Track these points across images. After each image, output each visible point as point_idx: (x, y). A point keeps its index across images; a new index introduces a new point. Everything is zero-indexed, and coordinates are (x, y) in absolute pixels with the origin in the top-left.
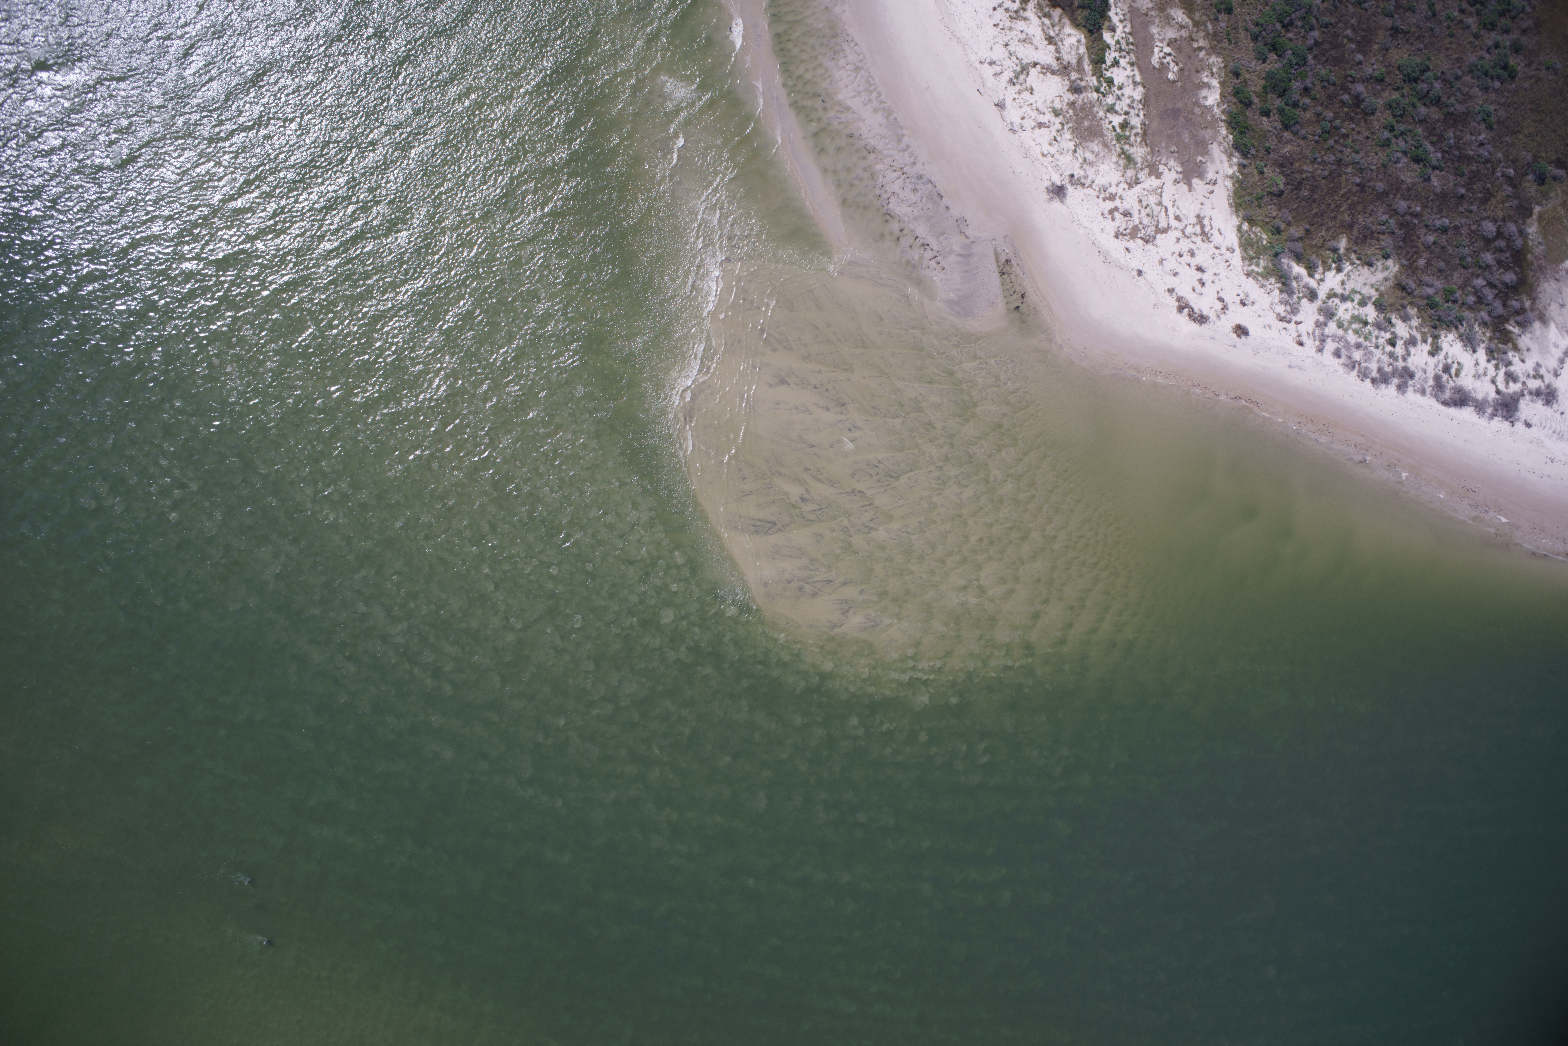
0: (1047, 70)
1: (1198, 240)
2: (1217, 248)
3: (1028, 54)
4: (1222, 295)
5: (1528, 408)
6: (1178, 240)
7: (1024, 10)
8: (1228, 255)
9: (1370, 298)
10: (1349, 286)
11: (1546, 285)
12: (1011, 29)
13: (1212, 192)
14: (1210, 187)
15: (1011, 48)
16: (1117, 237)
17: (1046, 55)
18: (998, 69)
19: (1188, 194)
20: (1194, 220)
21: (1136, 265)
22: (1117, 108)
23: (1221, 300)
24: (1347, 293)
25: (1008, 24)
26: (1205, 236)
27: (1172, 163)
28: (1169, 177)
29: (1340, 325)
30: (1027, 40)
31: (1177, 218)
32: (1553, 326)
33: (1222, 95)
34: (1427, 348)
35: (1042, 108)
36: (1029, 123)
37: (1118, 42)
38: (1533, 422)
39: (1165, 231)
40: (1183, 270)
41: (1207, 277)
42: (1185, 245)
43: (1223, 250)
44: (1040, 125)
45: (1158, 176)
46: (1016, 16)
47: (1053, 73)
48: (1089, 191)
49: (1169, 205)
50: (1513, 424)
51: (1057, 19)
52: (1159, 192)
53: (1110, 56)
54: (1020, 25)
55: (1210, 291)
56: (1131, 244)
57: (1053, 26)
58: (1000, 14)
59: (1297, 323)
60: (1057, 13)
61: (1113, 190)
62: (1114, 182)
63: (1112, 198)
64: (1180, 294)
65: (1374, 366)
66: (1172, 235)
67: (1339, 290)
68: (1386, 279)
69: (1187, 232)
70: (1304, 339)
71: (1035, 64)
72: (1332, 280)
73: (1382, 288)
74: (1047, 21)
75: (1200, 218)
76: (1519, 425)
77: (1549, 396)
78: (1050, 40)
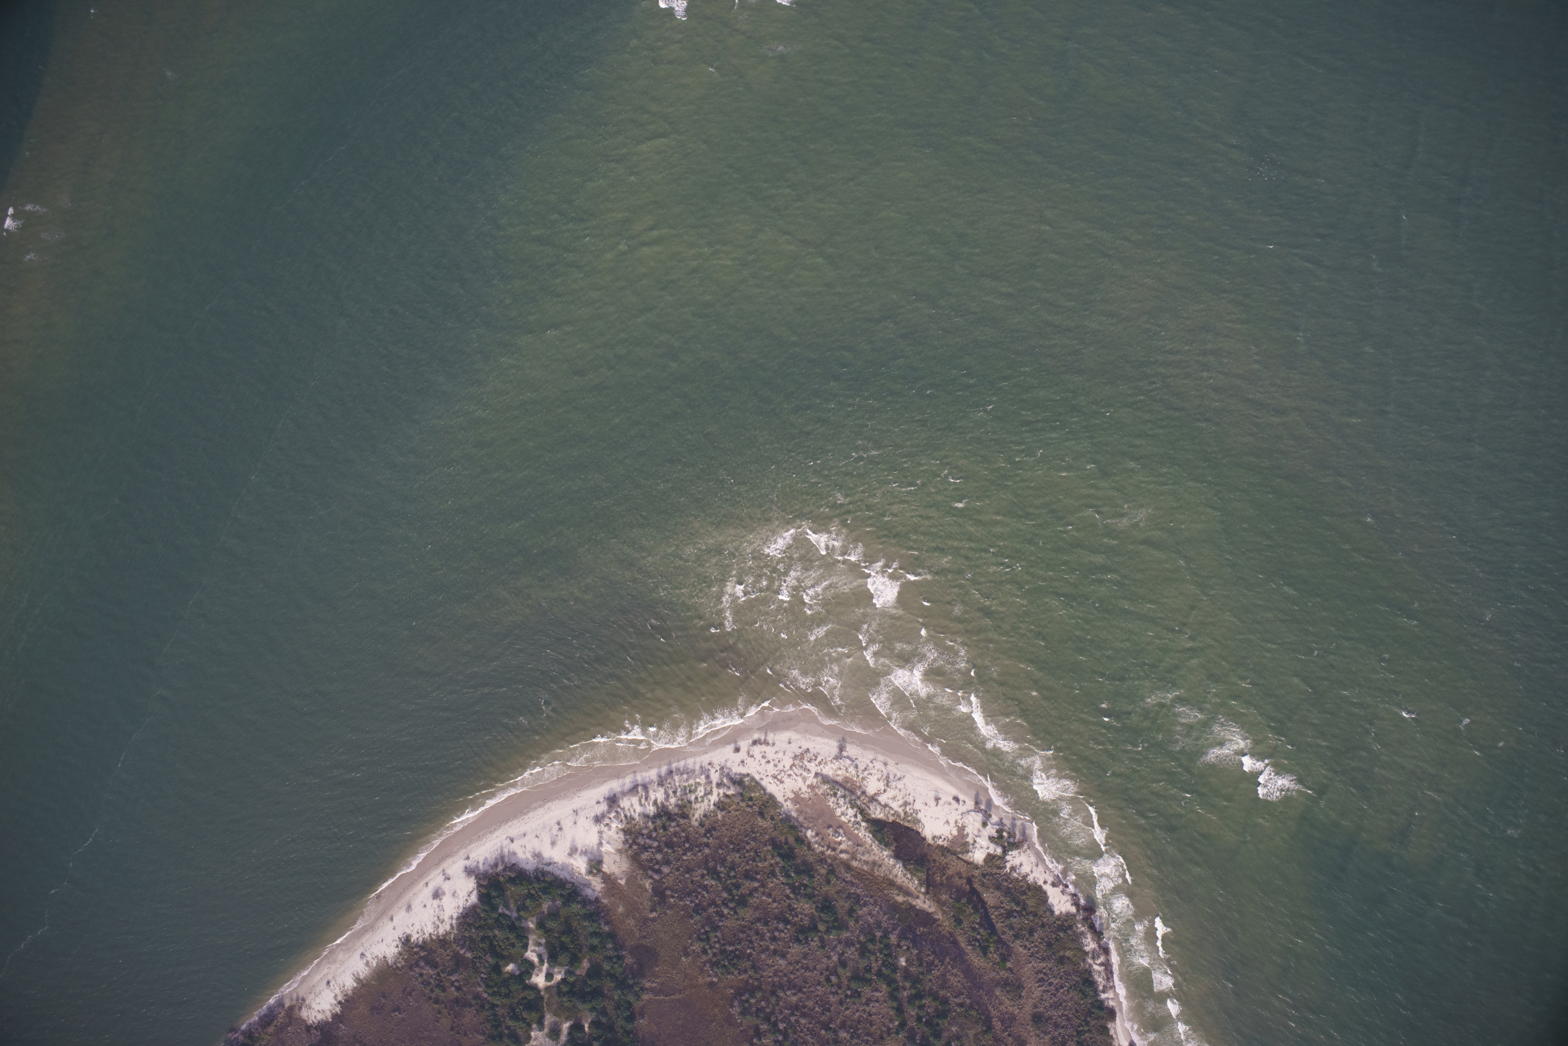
0: (878, 794)
1: (776, 773)
2: (767, 776)
3: (891, 793)
4: (753, 759)
5: (604, 807)
6: (784, 767)
7: (903, 810)
8: (761, 776)
9: (695, 803)
10: (706, 801)
11: (627, 866)
12: (903, 798)
13: (784, 796)
14: (786, 798)
15: (897, 791)
16: (808, 749)
17: (883, 799)
18: (896, 778)
19: (792, 788)
20: (783, 779)
21: (793, 745)
22: (842, 799)
23: (752, 756)
24: (705, 798)
25: (905, 799)
26: (775, 777)
27: (807, 796)
28: (804, 789)
29: (699, 784)
30: (894, 798)
31: (790, 775)
32: (613, 851)
33: (806, 837)
34: (659, 801)
35: (870, 776)
36: (871, 765)
37: (860, 825)
38: (597, 806)
39: (791, 767)
40: (775, 756)
41: (763, 761)
42: (780, 767)
43: (764, 777)
44: (866, 769)
45: (808, 786)
46: (906, 804)
47: (875, 794)
48: (830, 759)
49: (797, 778)
50: (604, 798)
51: (890, 816)
52: (804, 779)
53: (859, 817)
54: (901, 802)
55: (758, 756)
56: (800, 751)
57: (889, 812)
58: (911, 800)
59: (717, 771)
60: (891, 819)
61: (822, 766)
62: (823, 769)
63: (820, 763)
64: (769, 747)
65: (676, 778)
66: (787, 767)
67: (709, 796)
68: (694, 815)
69: (783, 772)
70: (710, 767)
71: (885, 791)
72: (714, 798)
73: (692, 812)
74: (892, 812)
75: (782, 782)
76: (602, 800)
77: (598, 819)
78: (886, 806)
